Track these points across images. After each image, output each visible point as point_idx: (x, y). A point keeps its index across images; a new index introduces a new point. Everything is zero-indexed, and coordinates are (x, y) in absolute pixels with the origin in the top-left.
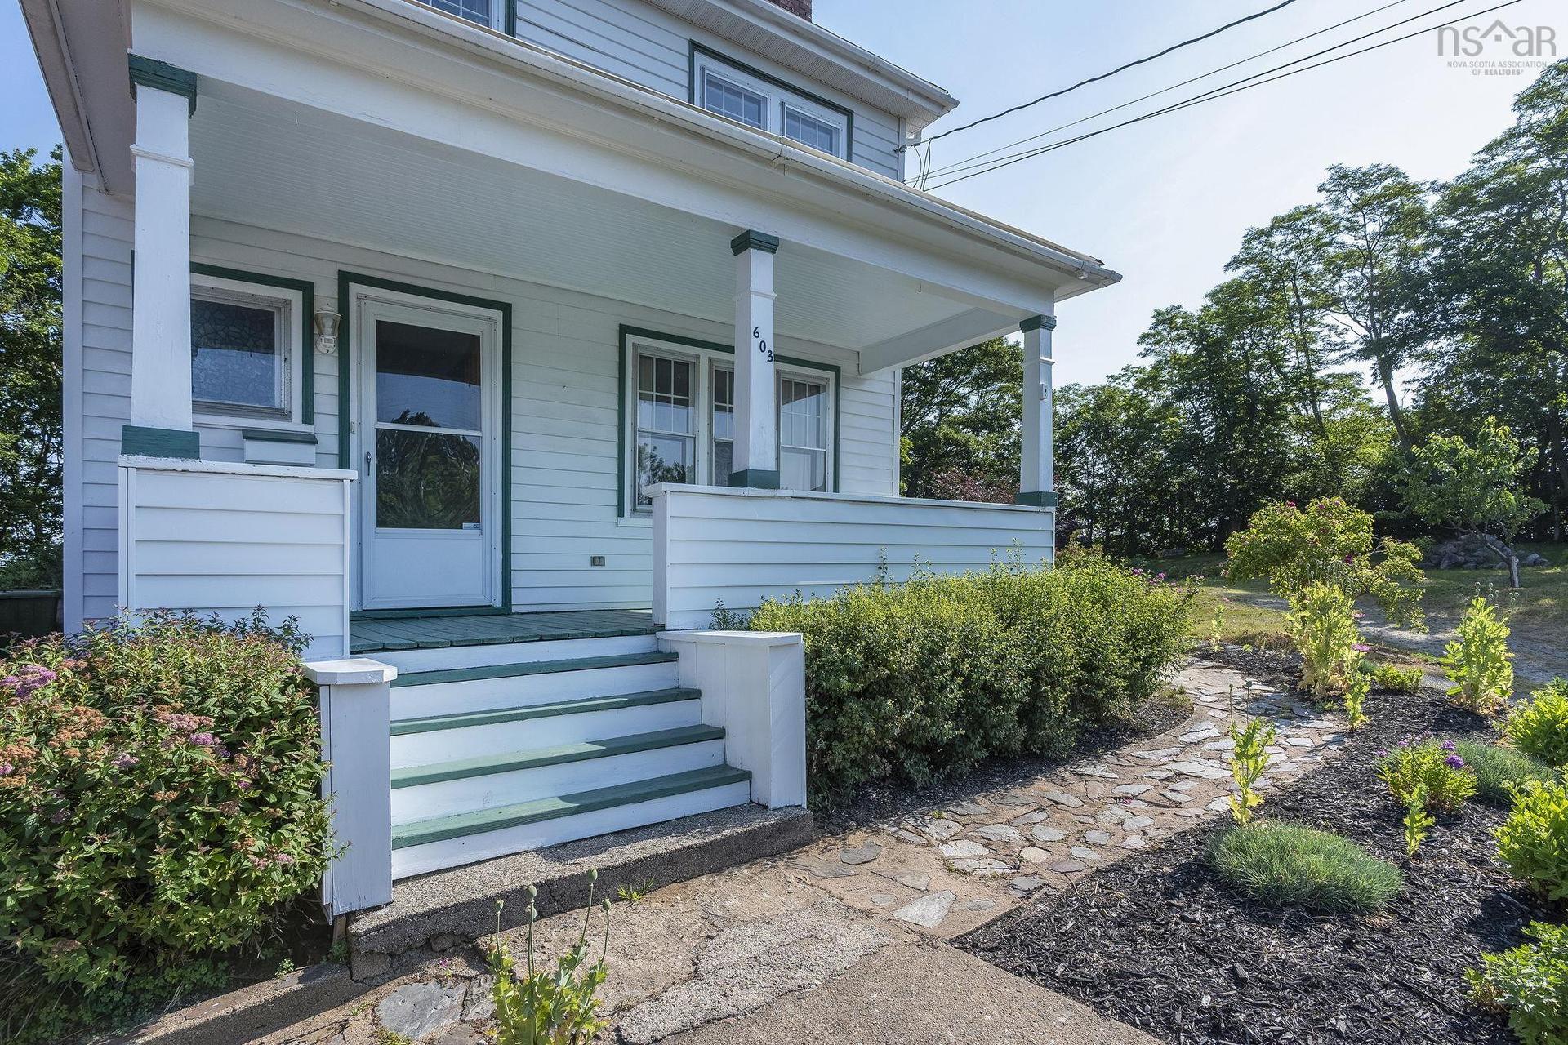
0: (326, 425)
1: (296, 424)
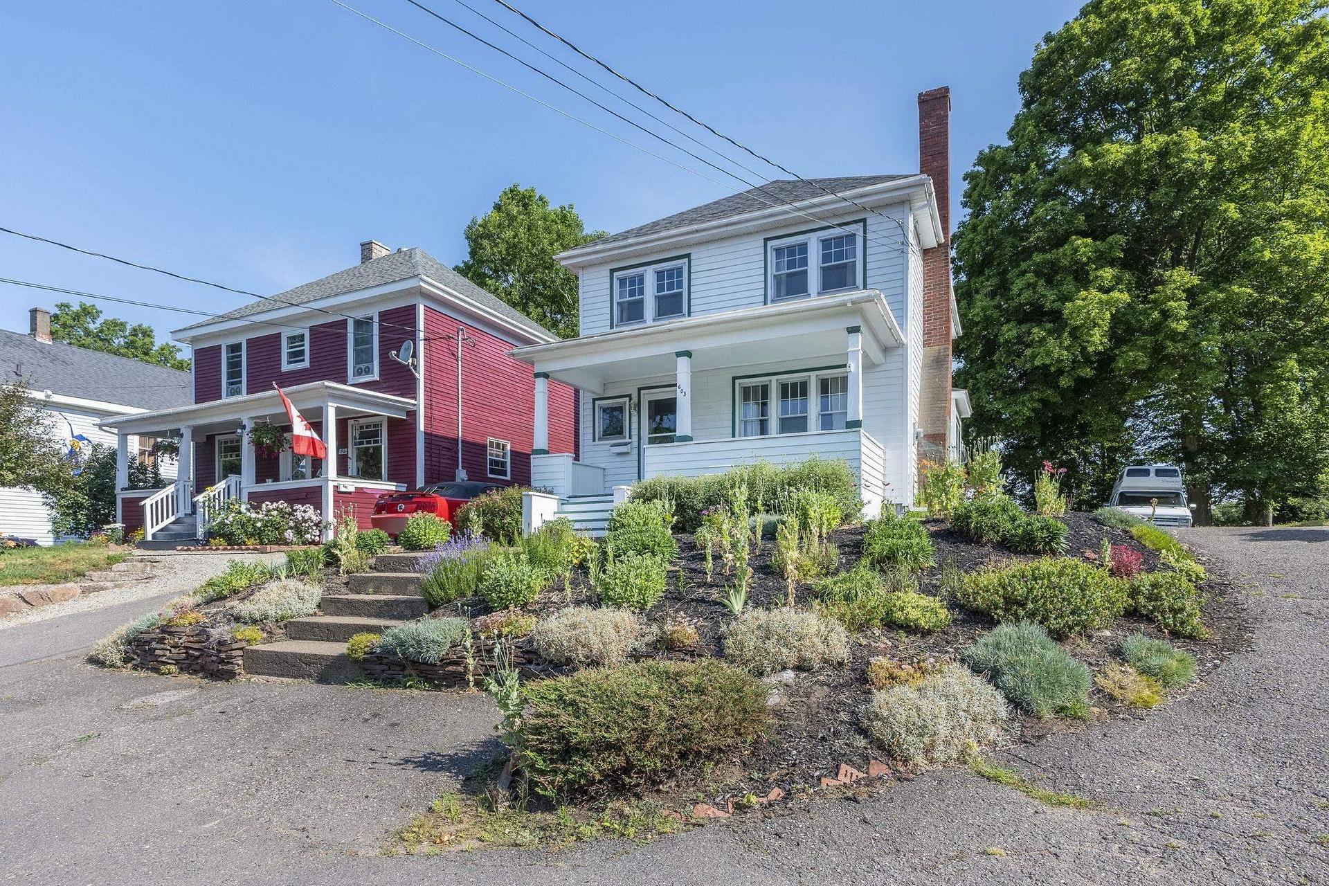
0: (634, 438)
1: (627, 440)
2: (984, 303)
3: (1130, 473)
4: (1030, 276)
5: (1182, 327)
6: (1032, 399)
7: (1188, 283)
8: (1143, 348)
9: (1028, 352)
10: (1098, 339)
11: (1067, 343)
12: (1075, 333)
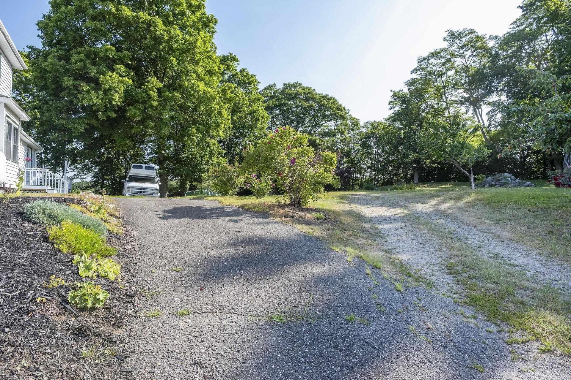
2: (53, 61)
3: (135, 167)
4: (82, 56)
5: (155, 104)
6: (83, 123)
7: (158, 85)
8: (139, 109)
9: (80, 96)
10: (117, 99)
11: (101, 96)
12: (106, 92)
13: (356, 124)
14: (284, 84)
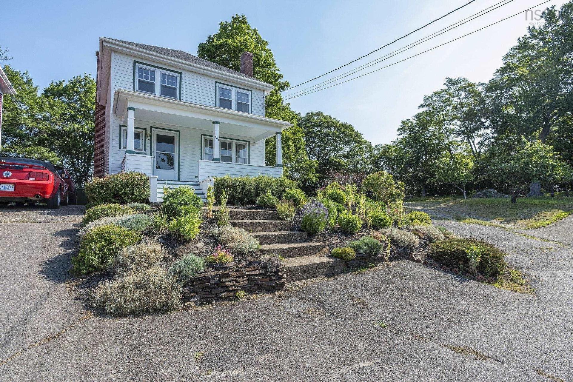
0: (148, 151)
1: (143, 151)
13: (369, 147)
14: (308, 113)
